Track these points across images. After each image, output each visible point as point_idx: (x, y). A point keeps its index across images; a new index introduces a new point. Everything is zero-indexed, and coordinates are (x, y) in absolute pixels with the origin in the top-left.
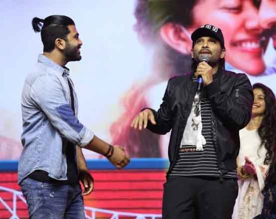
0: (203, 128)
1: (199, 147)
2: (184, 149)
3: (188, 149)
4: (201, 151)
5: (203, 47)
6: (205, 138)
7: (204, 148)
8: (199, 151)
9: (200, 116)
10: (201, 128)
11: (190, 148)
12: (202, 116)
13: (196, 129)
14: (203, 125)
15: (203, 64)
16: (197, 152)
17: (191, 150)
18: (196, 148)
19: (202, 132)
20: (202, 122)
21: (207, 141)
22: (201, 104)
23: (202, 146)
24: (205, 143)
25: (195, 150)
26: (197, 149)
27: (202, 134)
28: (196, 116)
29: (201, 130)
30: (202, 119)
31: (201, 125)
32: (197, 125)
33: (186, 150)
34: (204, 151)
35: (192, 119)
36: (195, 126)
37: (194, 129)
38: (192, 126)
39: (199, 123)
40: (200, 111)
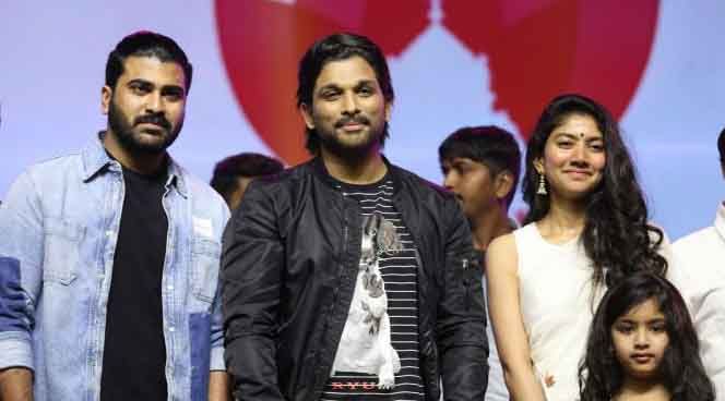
1: (386, 378)
2: (344, 381)
3: (357, 385)
4: (390, 390)
6: (400, 355)
8: (386, 391)
9: (384, 296)
10: (389, 330)
11: (361, 381)
12: (389, 296)
13: (375, 329)
14: (392, 321)
16: (381, 391)
17: (365, 385)
18: (377, 381)
19: (393, 337)
21: (402, 363)
22: (381, 264)
23: (392, 378)
24: (398, 368)
26: (380, 385)
27: (393, 344)
28: (371, 295)
29: (389, 333)
30: (390, 304)
31: (386, 320)
32: (378, 320)
33: (350, 384)
34: (397, 389)
35: (363, 304)
36: (373, 323)
37: (372, 331)
38: (367, 321)
39: (382, 314)
40: (380, 283)
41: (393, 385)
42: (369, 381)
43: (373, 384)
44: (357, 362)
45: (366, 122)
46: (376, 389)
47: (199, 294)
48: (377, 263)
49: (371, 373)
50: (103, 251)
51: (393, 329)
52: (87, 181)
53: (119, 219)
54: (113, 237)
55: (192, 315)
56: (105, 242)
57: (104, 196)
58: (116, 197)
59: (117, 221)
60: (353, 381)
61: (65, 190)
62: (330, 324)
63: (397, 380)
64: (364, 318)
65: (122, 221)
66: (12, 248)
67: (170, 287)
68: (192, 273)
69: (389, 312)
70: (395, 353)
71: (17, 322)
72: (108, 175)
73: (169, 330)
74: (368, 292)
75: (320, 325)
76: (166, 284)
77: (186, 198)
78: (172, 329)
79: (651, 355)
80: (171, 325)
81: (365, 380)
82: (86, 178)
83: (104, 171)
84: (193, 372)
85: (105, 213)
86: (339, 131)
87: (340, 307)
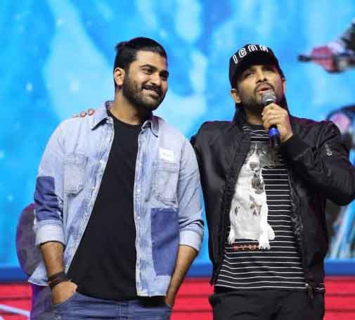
0: (269, 213)
1: (264, 243)
2: (238, 245)
3: (245, 247)
4: (266, 250)
5: (260, 81)
6: (274, 229)
7: (271, 244)
8: (263, 250)
9: (264, 193)
10: (267, 213)
11: (247, 244)
12: (267, 193)
13: (257, 212)
14: (269, 208)
15: (272, 108)
16: (260, 250)
17: (250, 247)
18: (258, 244)
19: (269, 218)
20: (268, 203)
21: (276, 234)
22: (263, 172)
23: (268, 242)
24: (273, 236)
25: (257, 248)
26: (259, 247)
27: (269, 223)
28: (256, 192)
29: (267, 215)
30: (268, 198)
31: (265, 207)
32: (260, 207)
33: (242, 247)
34: (271, 250)
35: (251, 197)
36: (256, 208)
37: (254, 213)
38: (252, 208)
39: (263, 203)
40: (263, 185)
41: (269, 247)
42: (252, 244)
43: (255, 246)
47: (158, 197)
48: (261, 171)
49: (254, 239)
50: (96, 172)
52: (93, 129)
53: (109, 153)
54: (103, 164)
55: (153, 209)
56: (98, 167)
57: (101, 138)
58: (108, 139)
59: (107, 154)
60: (243, 244)
61: (79, 136)
64: (250, 205)
65: (110, 154)
66: (50, 171)
67: (139, 191)
68: (155, 184)
70: (270, 227)
71: (53, 214)
72: (106, 126)
73: (137, 218)
74: (254, 190)
76: (136, 189)
77: (157, 137)
78: (139, 218)
80: (138, 215)
82: (92, 127)
83: (103, 122)
84: (153, 244)
85: (100, 149)
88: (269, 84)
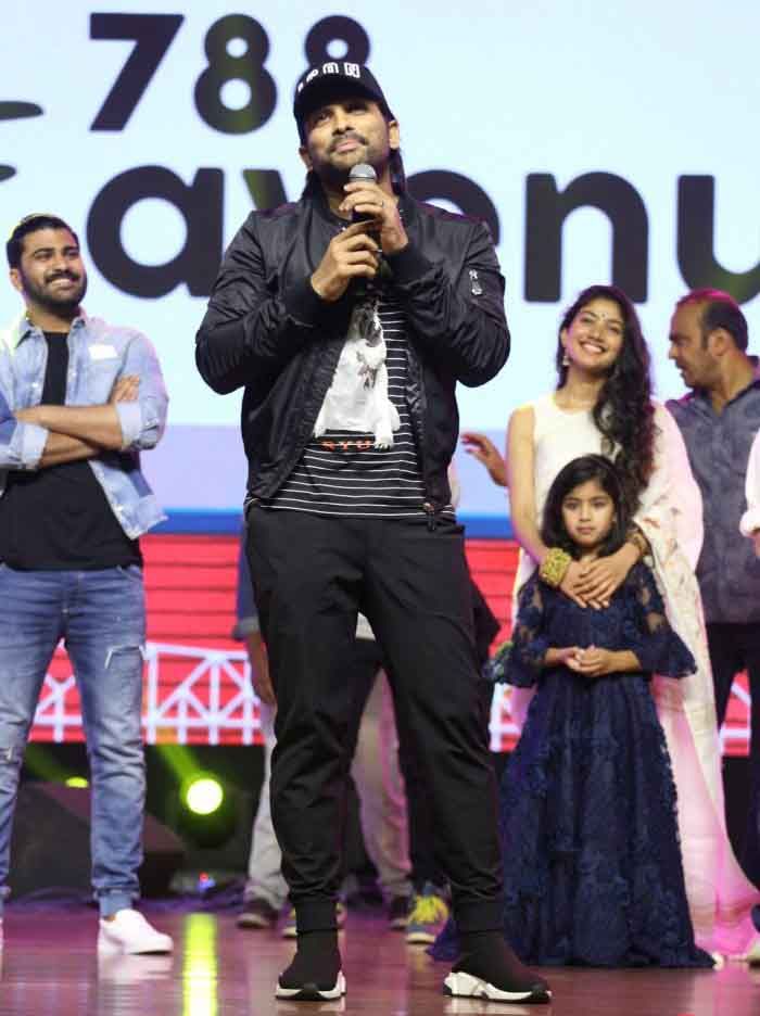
1: (384, 436)
2: (335, 440)
3: (350, 443)
4: (388, 450)
5: (338, 132)
6: (399, 411)
8: (383, 450)
9: (383, 345)
10: (387, 381)
11: (355, 440)
12: (389, 344)
13: (371, 382)
14: (390, 373)
16: (377, 450)
17: (359, 444)
18: (373, 439)
19: (390, 391)
21: (403, 419)
22: (380, 310)
23: (391, 436)
24: (398, 425)
26: (376, 444)
27: (392, 399)
28: (368, 345)
29: (387, 386)
30: (389, 354)
31: (384, 370)
32: (374, 372)
33: (342, 444)
34: (396, 448)
35: (359, 355)
36: (368, 375)
37: (367, 384)
38: (361, 373)
39: (380, 364)
40: (379, 331)
41: (392, 444)
42: (364, 440)
43: (368, 443)
44: (351, 420)
45: (363, 141)
46: (372, 449)
48: (376, 308)
49: (366, 431)
51: (391, 382)
52: (17, 347)
59: (42, 374)
60: (346, 440)
62: (317, 375)
63: (396, 439)
64: (358, 370)
69: (387, 363)
70: (392, 408)
74: (364, 341)
75: (305, 376)
79: (592, 529)
81: (360, 438)
83: (27, 337)
86: (334, 155)
87: (329, 356)
88: (355, 137)
